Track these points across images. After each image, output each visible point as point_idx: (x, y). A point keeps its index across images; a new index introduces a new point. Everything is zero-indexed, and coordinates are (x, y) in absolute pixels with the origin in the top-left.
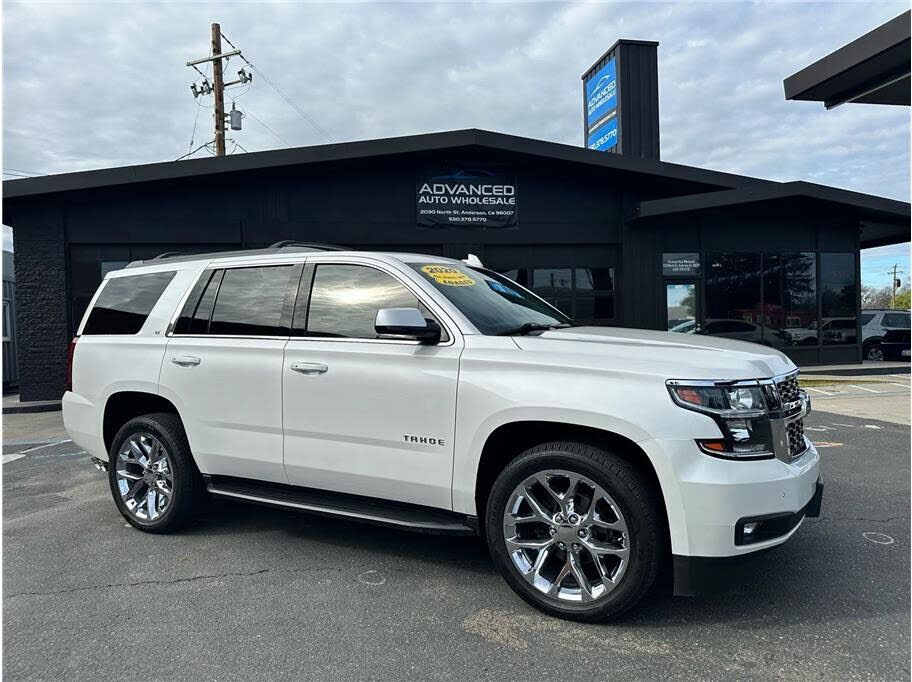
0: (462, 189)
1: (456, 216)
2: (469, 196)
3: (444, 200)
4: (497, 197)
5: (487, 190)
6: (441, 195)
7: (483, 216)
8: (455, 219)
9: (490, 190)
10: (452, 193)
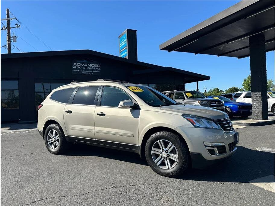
0: (86, 65)
1: (84, 72)
2: (88, 67)
3: (80, 68)
4: (95, 68)
5: (92, 65)
6: (79, 66)
7: (92, 72)
8: (84, 73)
9: (94, 66)
10: (83, 66)
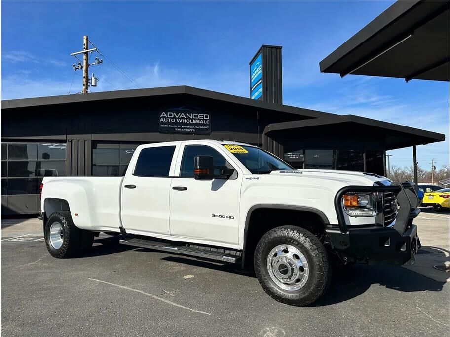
0: (183, 115)
1: (179, 128)
2: (186, 119)
3: (173, 120)
4: (200, 120)
5: (195, 116)
6: (172, 118)
7: (193, 129)
10: (177, 117)
